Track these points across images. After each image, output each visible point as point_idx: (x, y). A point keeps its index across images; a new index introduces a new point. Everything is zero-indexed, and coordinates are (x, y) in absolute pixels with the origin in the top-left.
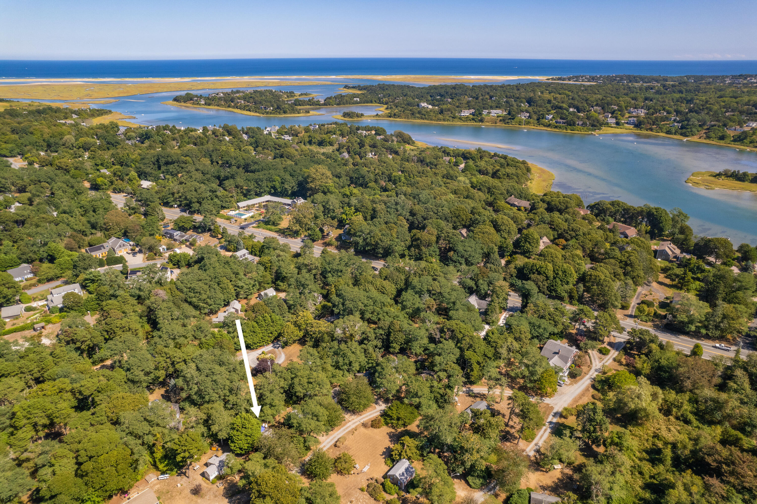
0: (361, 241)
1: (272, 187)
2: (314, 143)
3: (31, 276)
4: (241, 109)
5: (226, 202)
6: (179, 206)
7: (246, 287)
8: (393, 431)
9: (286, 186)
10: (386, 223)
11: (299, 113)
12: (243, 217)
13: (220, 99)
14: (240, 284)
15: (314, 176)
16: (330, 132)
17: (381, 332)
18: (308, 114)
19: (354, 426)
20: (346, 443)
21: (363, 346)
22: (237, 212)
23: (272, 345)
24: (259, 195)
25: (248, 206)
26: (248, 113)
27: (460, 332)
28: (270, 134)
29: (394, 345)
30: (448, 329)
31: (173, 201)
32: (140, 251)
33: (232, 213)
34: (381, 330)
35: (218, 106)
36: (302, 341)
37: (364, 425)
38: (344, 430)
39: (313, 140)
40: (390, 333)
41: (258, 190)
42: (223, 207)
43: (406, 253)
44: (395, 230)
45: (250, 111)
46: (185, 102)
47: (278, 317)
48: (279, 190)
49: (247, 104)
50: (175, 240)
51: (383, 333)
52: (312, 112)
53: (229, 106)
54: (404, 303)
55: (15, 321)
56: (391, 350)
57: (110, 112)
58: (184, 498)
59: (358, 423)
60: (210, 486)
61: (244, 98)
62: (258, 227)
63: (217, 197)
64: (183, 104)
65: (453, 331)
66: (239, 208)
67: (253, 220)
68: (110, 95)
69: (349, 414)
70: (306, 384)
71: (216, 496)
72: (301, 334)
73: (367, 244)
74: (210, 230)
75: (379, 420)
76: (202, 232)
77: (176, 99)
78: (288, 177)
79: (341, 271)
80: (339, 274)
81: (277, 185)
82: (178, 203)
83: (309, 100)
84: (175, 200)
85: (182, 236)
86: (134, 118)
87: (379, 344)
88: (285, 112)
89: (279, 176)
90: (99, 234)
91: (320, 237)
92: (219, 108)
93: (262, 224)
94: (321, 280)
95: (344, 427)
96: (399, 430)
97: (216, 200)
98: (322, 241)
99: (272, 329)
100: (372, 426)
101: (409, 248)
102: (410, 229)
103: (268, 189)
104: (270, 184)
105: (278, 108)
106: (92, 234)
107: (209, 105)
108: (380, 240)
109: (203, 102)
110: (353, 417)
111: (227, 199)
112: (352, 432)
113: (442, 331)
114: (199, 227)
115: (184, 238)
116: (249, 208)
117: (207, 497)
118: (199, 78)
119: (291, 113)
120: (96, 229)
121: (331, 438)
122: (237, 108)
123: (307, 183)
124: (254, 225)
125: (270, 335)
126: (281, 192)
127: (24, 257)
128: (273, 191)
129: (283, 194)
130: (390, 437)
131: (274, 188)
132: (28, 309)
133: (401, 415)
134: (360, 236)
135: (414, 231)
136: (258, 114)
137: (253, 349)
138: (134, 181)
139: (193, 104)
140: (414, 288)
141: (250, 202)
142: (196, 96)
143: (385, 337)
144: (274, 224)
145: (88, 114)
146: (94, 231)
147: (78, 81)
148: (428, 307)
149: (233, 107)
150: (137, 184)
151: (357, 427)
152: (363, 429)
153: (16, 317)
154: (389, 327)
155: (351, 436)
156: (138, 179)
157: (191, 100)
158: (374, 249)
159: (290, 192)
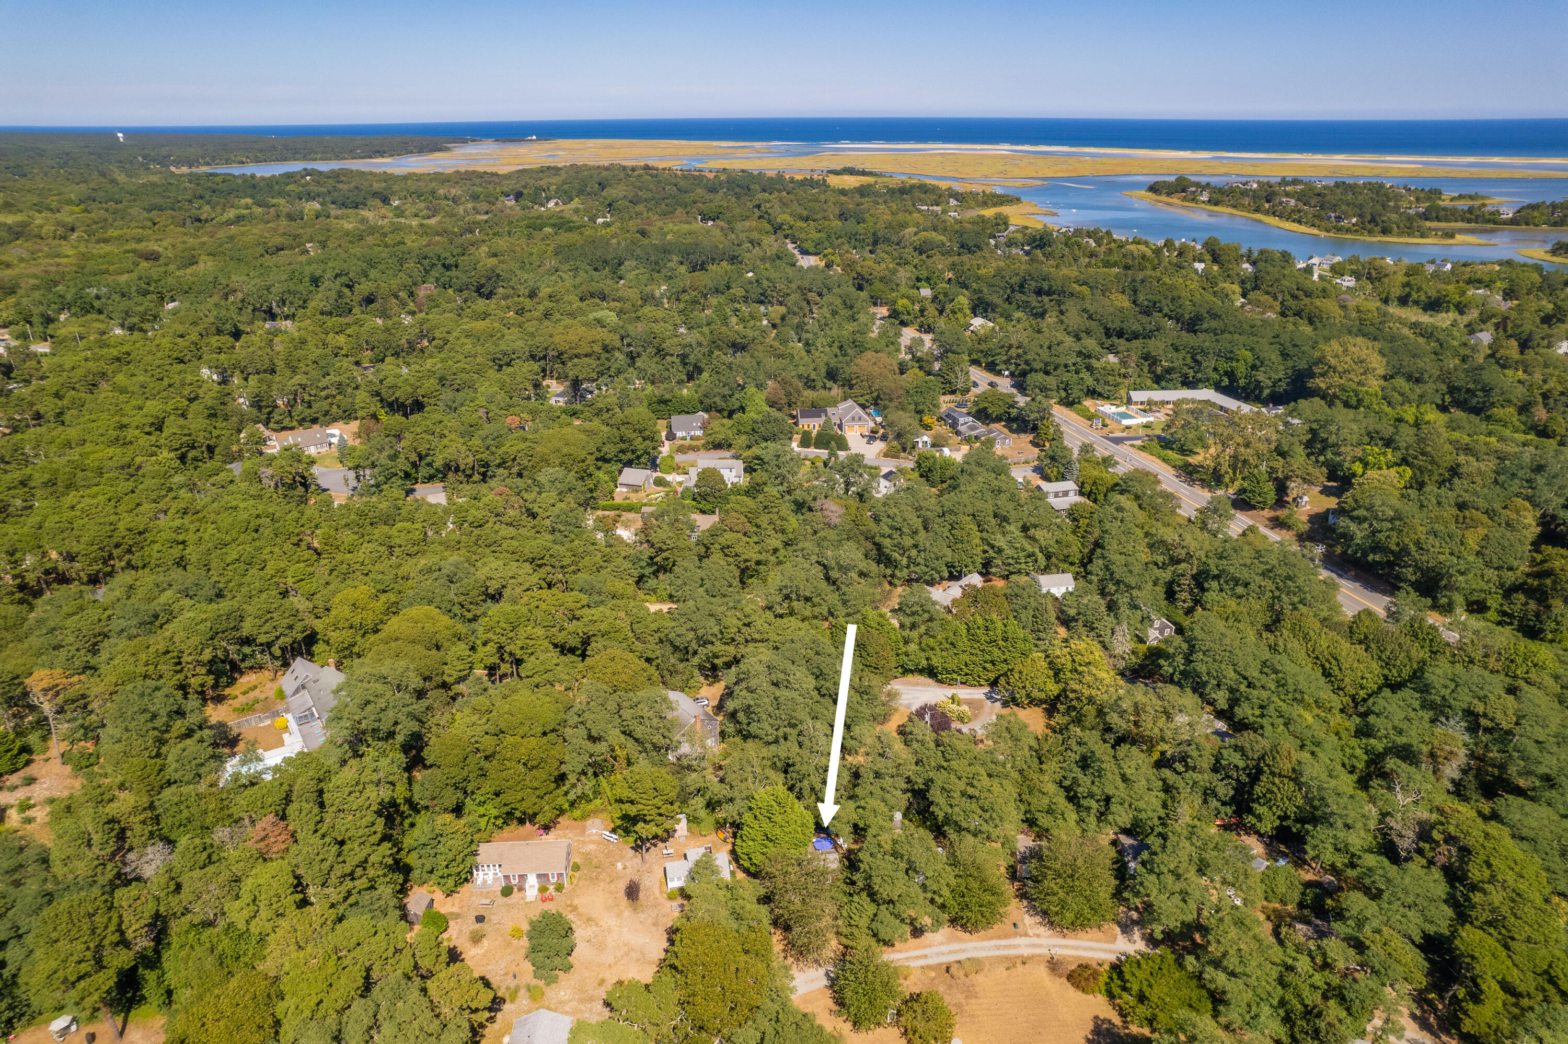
0: (1359, 535)
1: (1226, 373)
2: (1416, 303)
3: (699, 433)
4: (1280, 217)
5: (1107, 383)
6: (1012, 375)
7: (1008, 552)
8: (1117, 1020)
9: (1261, 377)
10: (1461, 506)
11: (1422, 236)
12: (1126, 422)
13: (1244, 193)
14: (1000, 541)
15: (1333, 362)
16: (1479, 281)
17: (1237, 759)
18: (1450, 241)
19: (1026, 952)
20: (980, 978)
21: (1167, 773)
22: (1123, 409)
23: (987, 689)
24: (1188, 383)
25: (1150, 403)
26: (1295, 226)
27: (1489, 865)
28: (1309, 270)
29: (1261, 810)
30: (1450, 839)
31: (1005, 362)
32: (884, 438)
33: (1108, 408)
34: (1238, 756)
35: (1235, 207)
36: (1051, 706)
37: (1054, 965)
38: (998, 947)
39: (1415, 296)
40: (1260, 771)
41: (1191, 373)
42: (1093, 393)
43: (1494, 602)
44: (1482, 531)
45: (1300, 222)
46: (1169, 194)
47: (1021, 633)
48: (1242, 382)
49: (1300, 205)
50: (958, 433)
51: (1241, 764)
52: (1459, 238)
53: (1257, 210)
54: (1372, 719)
55: (632, 495)
56: (1250, 819)
57: (1018, 200)
58: (611, 892)
59: (1045, 951)
60: (663, 899)
61: (1300, 197)
62: (1143, 448)
63: (1089, 368)
64: (1164, 198)
65: (1465, 851)
66: (1129, 401)
67: (1141, 432)
68: (1040, 175)
69: (1038, 919)
70: (957, 795)
71: (655, 924)
72: (1053, 689)
73: (1377, 547)
74: (1035, 428)
75: (1095, 975)
76: (1019, 431)
77: (1154, 188)
78: (1274, 356)
79: (1246, 585)
80: (1240, 590)
81: (1241, 369)
82: (1012, 368)
83: (1470, 210)
84: (1007, 362)
85: (972, 428)
86: (1055, 214)
87: (1225, 790)
88: (1385, 231)
89: (1252, 350)
90: (836, 391)
91: (1271, 502)
92: (1234, 211)
93: (1155, 443)
94: (1191, 592)
95: (1003, 942)
96: (1134, 1029)
97: (1085, 375)
98: (1272, 514)
99: (996, 651)
100: (1070, 977)
101: (1509, 592)
102: (1536, 545)
103: (1216, 376)
104: (1224, 366)
105: (1373, 220)
106: (824, 387)
107: (1216, 204)
108: (1418, 543)
109: (1205, 197)
110: (1042, 930)
111: (1110, 378)
112: (1011, 963)
113: (1424, 833)
114: (1015, 420)
115: (974, 433)
116: (1150, 407)
117: (642, 916)
118: (1231, 155)
119: (1400, 235)
120: (835, 382)
121: (955, 946)
122: (1274, 214)
123: (1312, 375)
124: (1138, 443)
125: (988, 666)
126: (1244, 388)
127: (707, 401)
128: (1226, 381)
129: (1249, 393)
130: (1097, 1031)
131: (1231, 374)
132: (659, 482)
133: (1154, 995)
134: (1360, 520)
135: (1549, 550)
136: (1315, 231)
137: (940, 682)
138: (959, 315)
139: (1185, 199)
140: (1425, 689)
141: (1158, 395)
142: (1197, 185)
143: (1244, 778)
144: (1183, 451)
145: (977, 201)
146: (829, 384)
147: (1004, 149)
148: (1432, 755)
149: (1267, 213)
150: (962, 320)
151: (1031, 957)
152: (1042, 972)
153: (635, 488)
154: (1262, 758)
155: (1001, 972)
156: (968, 312)
157: (1184, 191)
158: (1390, 564)
159: (1266, 392)
